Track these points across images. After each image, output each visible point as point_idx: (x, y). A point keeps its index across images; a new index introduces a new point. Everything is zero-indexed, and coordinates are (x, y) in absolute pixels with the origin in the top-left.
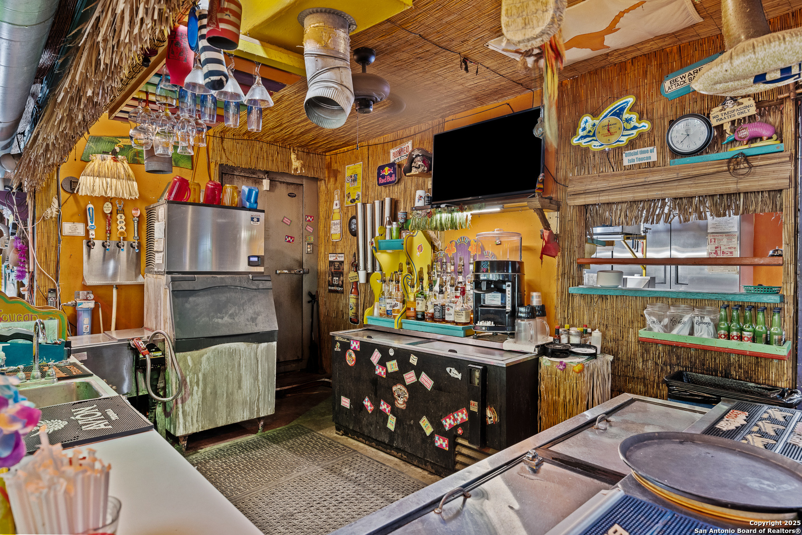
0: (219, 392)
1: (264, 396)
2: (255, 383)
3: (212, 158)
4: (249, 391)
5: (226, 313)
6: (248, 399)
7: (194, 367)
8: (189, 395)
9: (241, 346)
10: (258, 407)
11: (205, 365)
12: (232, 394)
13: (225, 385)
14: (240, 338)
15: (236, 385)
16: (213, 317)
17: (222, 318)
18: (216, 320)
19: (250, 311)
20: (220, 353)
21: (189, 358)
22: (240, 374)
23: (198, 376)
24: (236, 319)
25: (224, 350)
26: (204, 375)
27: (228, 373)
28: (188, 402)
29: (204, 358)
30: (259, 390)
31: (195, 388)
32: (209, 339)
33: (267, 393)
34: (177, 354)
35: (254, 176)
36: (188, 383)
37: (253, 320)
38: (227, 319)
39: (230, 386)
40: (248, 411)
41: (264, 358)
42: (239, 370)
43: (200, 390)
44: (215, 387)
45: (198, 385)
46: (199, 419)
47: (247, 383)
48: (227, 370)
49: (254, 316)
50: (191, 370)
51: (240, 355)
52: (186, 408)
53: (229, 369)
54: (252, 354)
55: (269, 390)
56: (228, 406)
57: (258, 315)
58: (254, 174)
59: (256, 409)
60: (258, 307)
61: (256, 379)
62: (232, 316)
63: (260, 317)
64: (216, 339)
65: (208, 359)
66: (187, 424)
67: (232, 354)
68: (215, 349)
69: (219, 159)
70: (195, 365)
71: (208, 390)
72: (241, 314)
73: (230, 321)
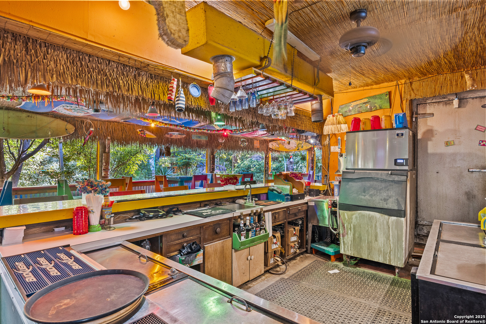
0: (363, 238)
1: (395, 252)
2: (387, 241)
3: (404, 98)
4: (383, 245)
5: (368, 193)
6: (382, 249)
7: (348, 220)
8: (346, 234)
9: (377, 215)
10: (390, 257)
11: (354, 220)
12: (371, 242)
13: (366, 235)
14: (376, 210)
15: (373, 238)
16: (359, 194)
17: (365, 196)
18: (361, 197)
19: (384, 195)
20: (363, 216)
21: (346, 214)
22: (377, 232)
23: (350, 225)
24: (373, 198)
25: (365, 215)
26: (354, 226)
27: (368, 229)
28: (346, 237)
29: (354, 217)
30: (390, 247)
31: (349, 231)
32: (356, 207)
33: (397, 251)
34: (340, 211)
35: (445, 100)
36: (346, 228)
37: (385, 200)
38: (367, 197)
39: (370, 237)
40: (382, 257)
41: (394, 227)
42: (376, 230)
43: (352, 233)
44: (360, 235)
45: (351, 230)
46: (352, 249)
47: (381, 239)
48: (368, 227)
49: (386, 198)
50: (347, 221)
51: (376, 220)
52: (345, 240)
53: (369, 227)
54: (385, 222)
55: (398, 250)
56: (368, 249)
57: (390, 197)
58: (444, 99)
59: (388, 258)
60: (391, 193)
61: (388, 238)
62: (371, 196)
63: (391, 199)
64: (360, 207)
65: (356, 217)
66: (345, 249)
67: (371, 218)
68: (360, 213)
69: (409, 97)
70: (349, 219)
71: (357, 235)
72: (378, 196)
73: (369, 198)
